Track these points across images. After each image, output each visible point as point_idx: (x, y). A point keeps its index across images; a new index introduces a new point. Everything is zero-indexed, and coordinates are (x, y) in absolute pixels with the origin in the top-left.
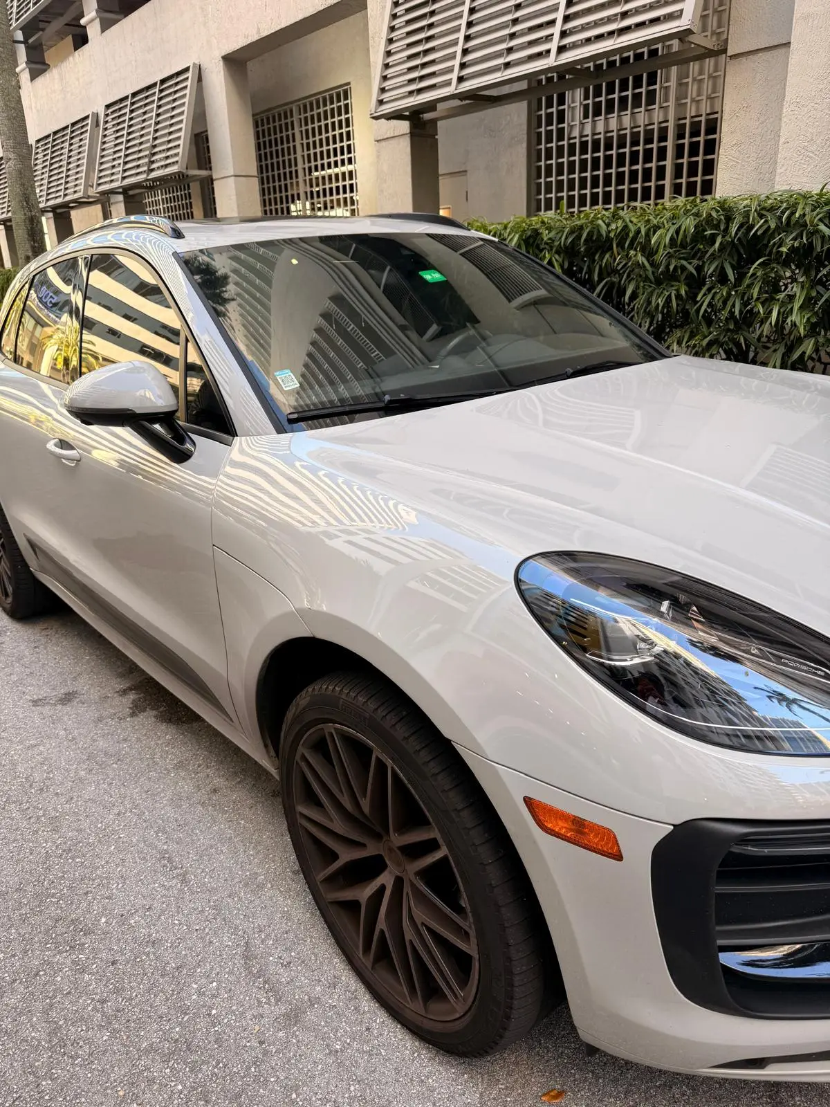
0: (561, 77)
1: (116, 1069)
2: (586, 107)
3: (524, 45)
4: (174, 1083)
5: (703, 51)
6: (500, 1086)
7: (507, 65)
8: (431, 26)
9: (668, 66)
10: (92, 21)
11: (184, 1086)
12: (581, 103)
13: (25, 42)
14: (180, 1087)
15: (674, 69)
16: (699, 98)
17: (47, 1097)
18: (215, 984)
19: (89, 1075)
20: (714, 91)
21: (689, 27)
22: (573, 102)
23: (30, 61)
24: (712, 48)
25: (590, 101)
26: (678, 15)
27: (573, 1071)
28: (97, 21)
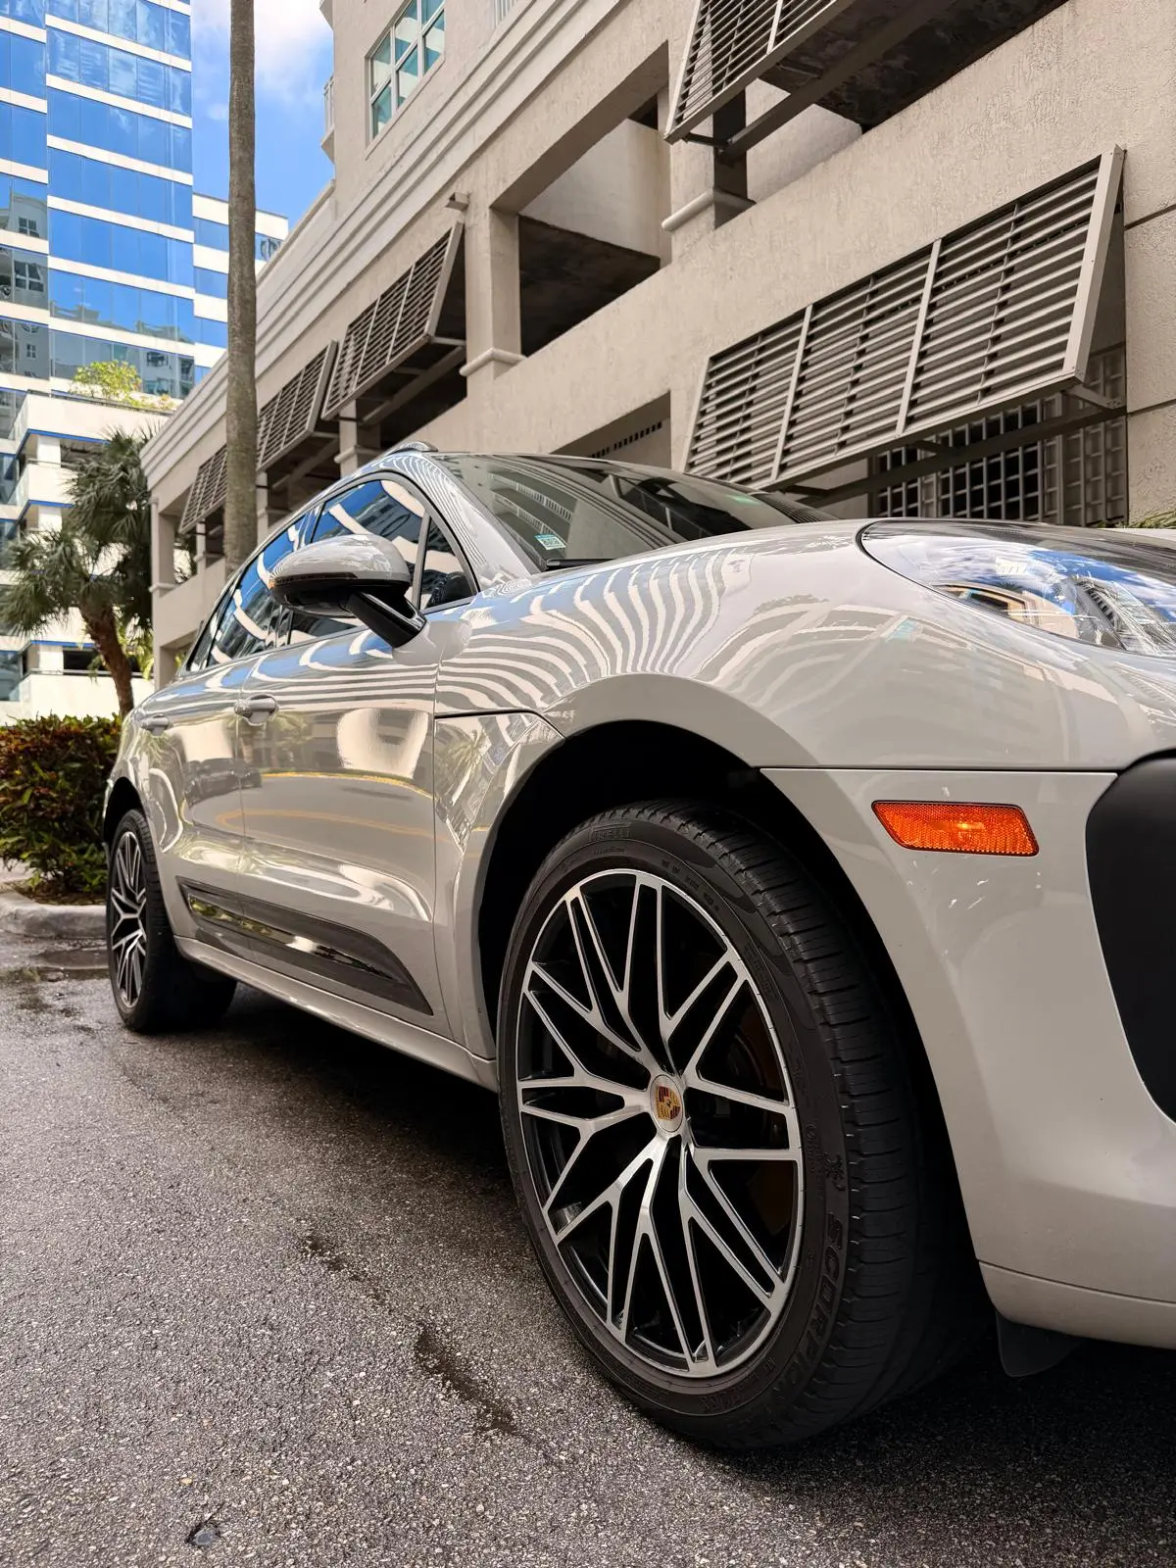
0: (911, 455)
1: (184, 1453)
2: (946, 502)
3: (863, 437)
4: (276, 1477)
5: (1094, 411)
6: (856, 1524)
7: (842, 445)
8: (747, 417)
9: (1050, 435)
10: (348, 457)
11: (293, 1481)
12: (938, 498)
13: (268, 487)
14: (285, 1482)
15: (1058, 441)
16: (1096, 478)
17: (64, 1476)
18: (363, 1374)
19: (138, 1457)
20: (1115, 469)
21: (1073, 375)
22: (928, 497)
23: (271, 505)
24: (1106, 406)
25: (950, 495)
26: (1059, 365)
27: (993, 1515)
28: (355, 458)
